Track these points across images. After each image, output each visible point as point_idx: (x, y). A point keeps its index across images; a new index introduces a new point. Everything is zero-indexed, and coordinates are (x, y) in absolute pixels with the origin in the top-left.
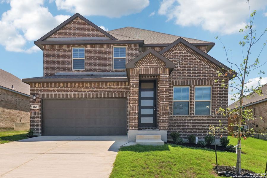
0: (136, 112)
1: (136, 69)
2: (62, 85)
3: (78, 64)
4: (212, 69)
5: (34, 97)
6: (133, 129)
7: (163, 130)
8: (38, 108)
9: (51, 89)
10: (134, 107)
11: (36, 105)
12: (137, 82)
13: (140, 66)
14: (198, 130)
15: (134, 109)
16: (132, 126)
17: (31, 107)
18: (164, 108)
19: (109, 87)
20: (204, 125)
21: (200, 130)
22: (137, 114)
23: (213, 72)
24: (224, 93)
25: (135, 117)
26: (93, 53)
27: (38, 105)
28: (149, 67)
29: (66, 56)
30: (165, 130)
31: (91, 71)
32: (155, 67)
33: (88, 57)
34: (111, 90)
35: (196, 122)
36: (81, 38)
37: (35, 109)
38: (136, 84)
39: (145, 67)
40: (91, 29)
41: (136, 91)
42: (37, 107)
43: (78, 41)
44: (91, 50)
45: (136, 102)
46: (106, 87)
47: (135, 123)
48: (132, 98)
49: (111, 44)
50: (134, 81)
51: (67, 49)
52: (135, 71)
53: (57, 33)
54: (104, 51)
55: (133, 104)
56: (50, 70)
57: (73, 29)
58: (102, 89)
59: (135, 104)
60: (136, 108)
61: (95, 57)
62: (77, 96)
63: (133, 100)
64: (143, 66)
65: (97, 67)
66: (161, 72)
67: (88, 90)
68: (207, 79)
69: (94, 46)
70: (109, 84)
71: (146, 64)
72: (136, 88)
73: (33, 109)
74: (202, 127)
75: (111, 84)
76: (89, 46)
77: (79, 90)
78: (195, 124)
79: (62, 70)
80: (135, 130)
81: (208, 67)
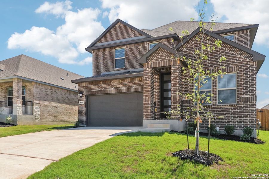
0: (149, 102)
1: (149, 63)
2: (101, 82)
3: (120, 63)
5: (81, 94)
6: (147, 119)
7: (174, 119)
8: (83, 104)
9: (93, 87)
10: (147, 98)
11: (82, 101)
12: (149, 75)
13: (152, 60)
14: (221, 120)
15: (147, 100)
16: (146, 116)
17: (79, 103)
18: (175, 97)
19: (139, 82)
22: (149, 105)
24: (251, 79)
25: (148, 108)
26: (131, 52)
27: (83, 101)
28: (160, 60)
29: (110, 57)
30: (176, 119)
31: (130, 68)
32: (166, 60)
33: (128, 56)
34: (141, 84)
35: (219, 112)
36: (121, 40)
37: (82, 105)
38: (149, 77)
39: (156, 61)
40: (130, 31)
41: (148, 84)
42: (83, 102)
43: (118, 43)
44: (130, 50)
45: (148, 93)
46: (137, 82)
47: (149, 113)
48: (146, 90)
49: (147, 41)
50: (147, 74)
51: (111, 51)
52: (147, 65)
53: (103, 39)
54: (141, 49)
55: (146, 95)
56: (97, 70)
57: (115, 33)
58: (133, 84)
59: (148, 95)
60: (148, 99)
61: (133, 56)
62: (113, 92)
63: (146, 92)
64: (155, 59)
65: (135, 64)
66: (172, 64)
67: (121, 86)
68: (230, 65)
69: (132, 45)
70: (139, 79)
71: (157, 57)
72: (149, 80)
73: (80, 105)
75: (141, 79)
76: (128, 46)
77: (115, 86)
79: (107, 70)
80: (148, 119)
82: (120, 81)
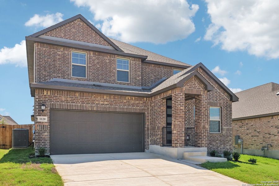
0: (183, 129)
1: (183, 88)
4: (221, 93)
5: (44, 107)
6: (181, 147)
7: (204, 147)
8: (46, 121)
9: (63, 99)
10: (181, 124)
11: (44, 117)
12: (183, 101)
13: (186, 86)
14: (213, 146)
15: (181, 126)
16: (180, 143)
17: (37, 119)
18: (204, 126)
19: (128, 101)
20: (217, 142)
21: (214, 146)
22: (183, 132)
23: (222, 96)
24: (229, 114)
25: (182, 135)
27: (46, 117)
28: (193, 88)
29: (65, 59)
32: (197, 88)
33: (91, 65)
34: (130, 104)
35: (211, 139)
36: (82, 43)
37: (42, 122)
39: (189, 87)
40: (94, 35)
41: (182, 109)
42: (45, 119)
43: (79, 45)
44: (94, 58)
45: (182, 120)
46: (125, 101)
47: (182, 140)
48: (180, 116)
49: (115, 54)
50: (181, 99)
51: (66, 52)
52: (181, 90)
53: (54, 32)
55: (180, 121)
57: (74, 30)
58: (122, 102)
59: (182, 121)
60: (183, 125)
61: (98, 66)
62: (95, 109)
63: (180, 118)
64: (188, 86)
66: (202, 94)
67: (106, 103)
68: (218, 101)
69: (97, 53)
70: (128, 98)
71: (190, 84)
72: (183, 106)
73: (40, 122)
74: (216, 143)
75: (130, 99)
76: (92, 53)
77: (97, 102)
78: (211, 140)
79: (60, 75)
80: (182, 147)
81: (219, 91)
82: (105, 97)
